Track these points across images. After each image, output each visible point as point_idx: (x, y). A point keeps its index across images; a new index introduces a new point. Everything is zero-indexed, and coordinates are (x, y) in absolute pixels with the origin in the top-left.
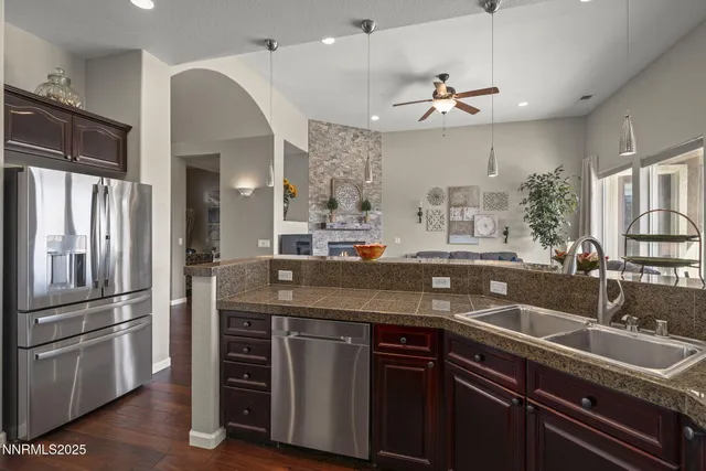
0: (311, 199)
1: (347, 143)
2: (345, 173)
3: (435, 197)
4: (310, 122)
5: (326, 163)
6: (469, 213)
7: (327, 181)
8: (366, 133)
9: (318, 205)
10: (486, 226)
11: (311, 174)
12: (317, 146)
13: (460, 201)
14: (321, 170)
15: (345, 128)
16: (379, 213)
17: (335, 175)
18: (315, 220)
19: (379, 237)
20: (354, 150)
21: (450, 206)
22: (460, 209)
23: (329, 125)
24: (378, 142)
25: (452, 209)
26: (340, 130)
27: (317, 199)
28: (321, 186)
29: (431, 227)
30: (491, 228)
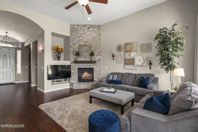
0: (71, 53)
1: (86, 31)
2: (84, 42)
3: (119, 48)
4: (71, 25)
5: (77, 39)
6: (133, 54)
7: (77, 46)
8: (94, 26)
9: (74, 55)
10: (140, 60)
11: (71, 44)
12: (73, 34)
13: (129, 49)
14: (75, 42)
15: (85, 26)
16: (100, 57)
17: (81, 43)
18: (73, 60)
19: (100, 66)
20: (88, 33)
21: (125, 52)
22: (129, 53)
23: (78, 25)
24: (99, 29)
25: (126, 53)
26: (82, 27)
27: (73, 52)
28: (75, 48)
29: (117, 62)
30: (142, 61)
